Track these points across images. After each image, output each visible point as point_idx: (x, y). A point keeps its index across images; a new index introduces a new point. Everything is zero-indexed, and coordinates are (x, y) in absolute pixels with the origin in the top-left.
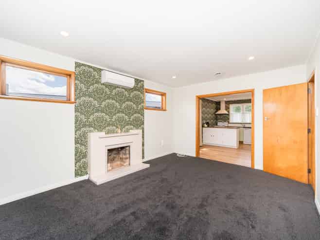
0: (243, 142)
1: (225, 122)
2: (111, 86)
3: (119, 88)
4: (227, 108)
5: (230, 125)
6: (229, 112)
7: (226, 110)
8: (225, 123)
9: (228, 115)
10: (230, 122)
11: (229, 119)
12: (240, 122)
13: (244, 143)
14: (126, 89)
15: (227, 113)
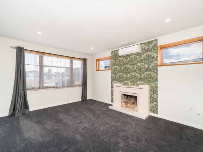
2: (126, 56)
3: (132, 55)
14: (137, 54)
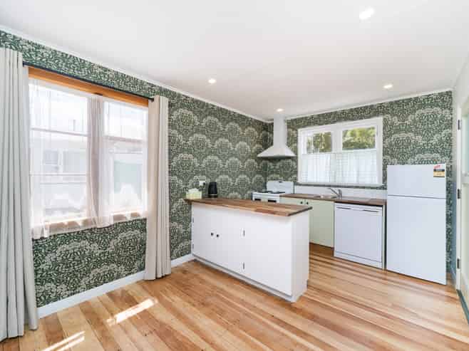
0: (332, 249)
1: (287, 180)
4: (292, 141)
5: (298, 190)
6: (295, 151)
7: (289, 144)
8: (285, 183)
9: (295, 159)
10: (299, 181)
11: (296, 173)
12: (327, 180)
13: (336, 254)
15: (291, 154)
